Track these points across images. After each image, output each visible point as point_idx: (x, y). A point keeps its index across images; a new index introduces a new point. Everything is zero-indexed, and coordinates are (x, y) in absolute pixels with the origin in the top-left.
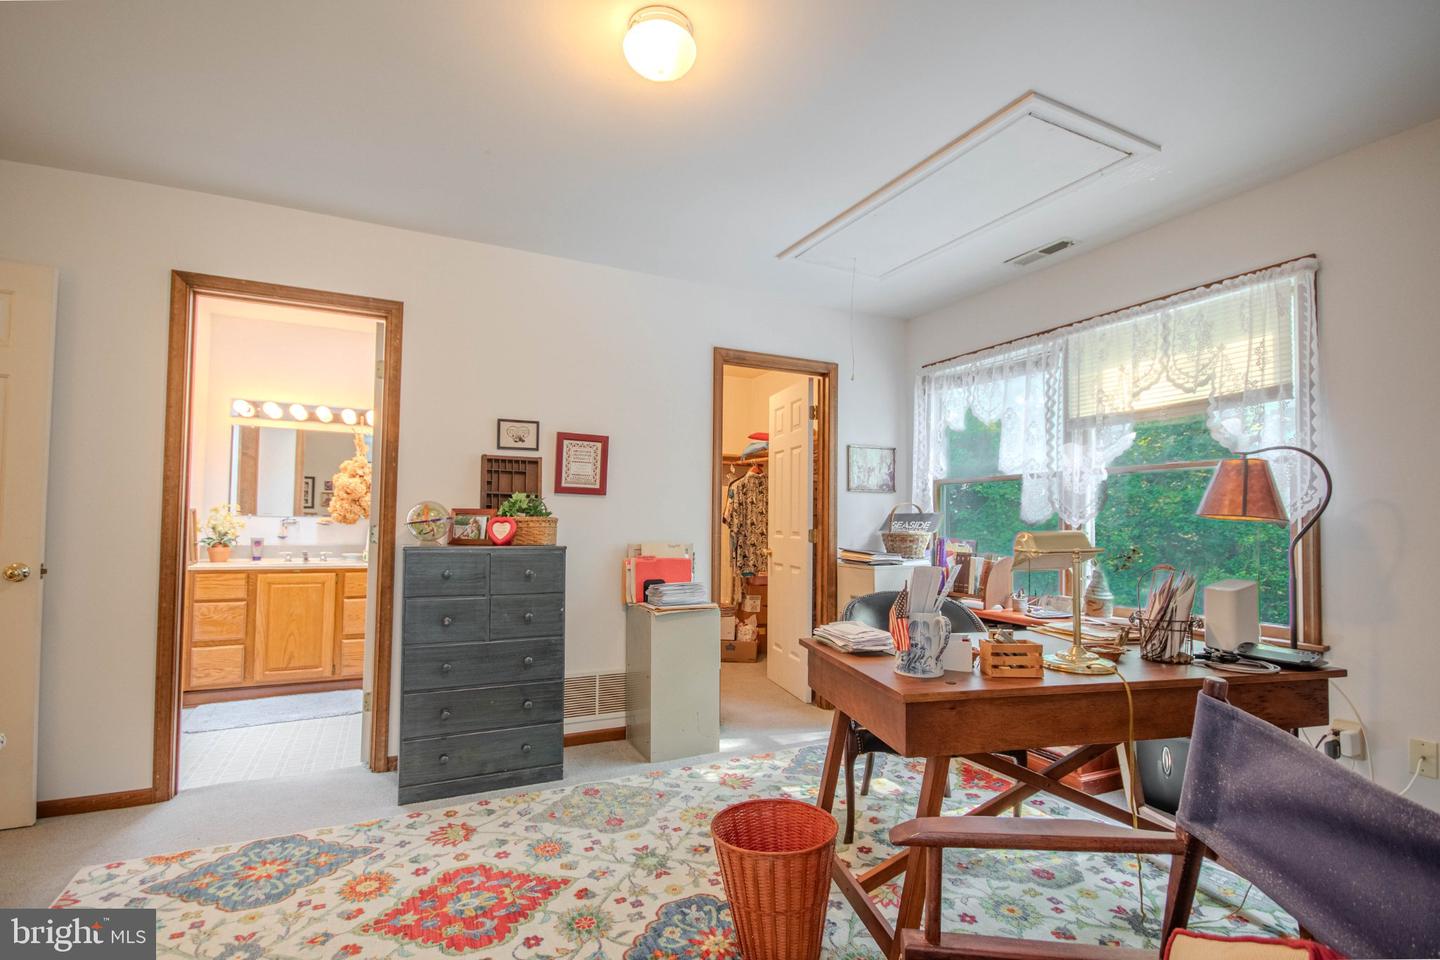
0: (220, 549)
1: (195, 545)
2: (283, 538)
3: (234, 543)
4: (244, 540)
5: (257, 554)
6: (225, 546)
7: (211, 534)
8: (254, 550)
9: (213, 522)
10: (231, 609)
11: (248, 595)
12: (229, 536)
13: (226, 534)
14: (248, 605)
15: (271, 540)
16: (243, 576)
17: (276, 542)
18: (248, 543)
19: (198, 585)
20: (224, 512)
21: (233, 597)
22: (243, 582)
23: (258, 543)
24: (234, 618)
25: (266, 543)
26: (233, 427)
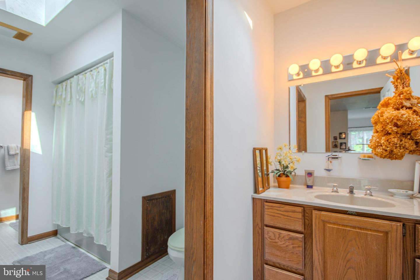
0: (284, 178)
1: (268, 175)
2: (329, 170)
3: (293, 173)
4: (300, 172)
5: (309, 183)
6: (287, 176)
7: (279, 167)
8: (308, 179)
9: (279, 158)
10: (291, 238)
11: (305, 229)
12: (289, 169)
13: (287, 167)
14: (305, 238)
15: (319, 172)
16: (300, 209)
17: (324, 174)
18: (303, 173)
19: (266, 212)
20: (285, 150)
21: (292, 228)
22: (300, 216)
23: (310, 174)
24: (293, 247)
25: (316, 174)
26: (289, 88)
